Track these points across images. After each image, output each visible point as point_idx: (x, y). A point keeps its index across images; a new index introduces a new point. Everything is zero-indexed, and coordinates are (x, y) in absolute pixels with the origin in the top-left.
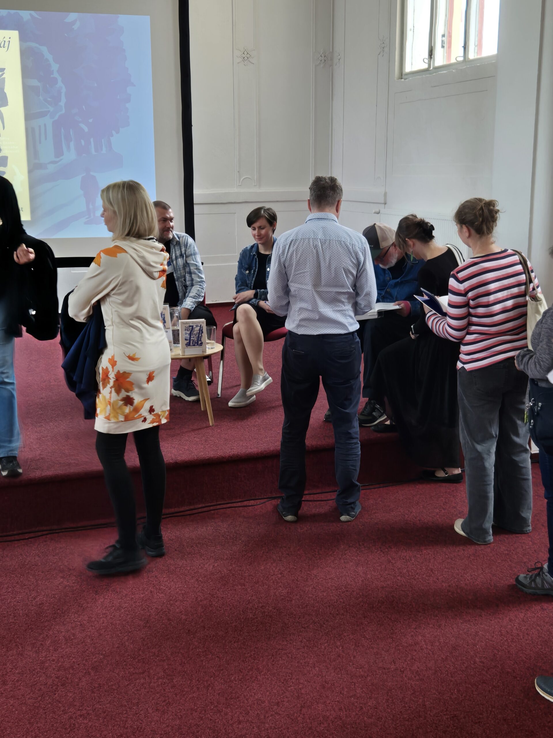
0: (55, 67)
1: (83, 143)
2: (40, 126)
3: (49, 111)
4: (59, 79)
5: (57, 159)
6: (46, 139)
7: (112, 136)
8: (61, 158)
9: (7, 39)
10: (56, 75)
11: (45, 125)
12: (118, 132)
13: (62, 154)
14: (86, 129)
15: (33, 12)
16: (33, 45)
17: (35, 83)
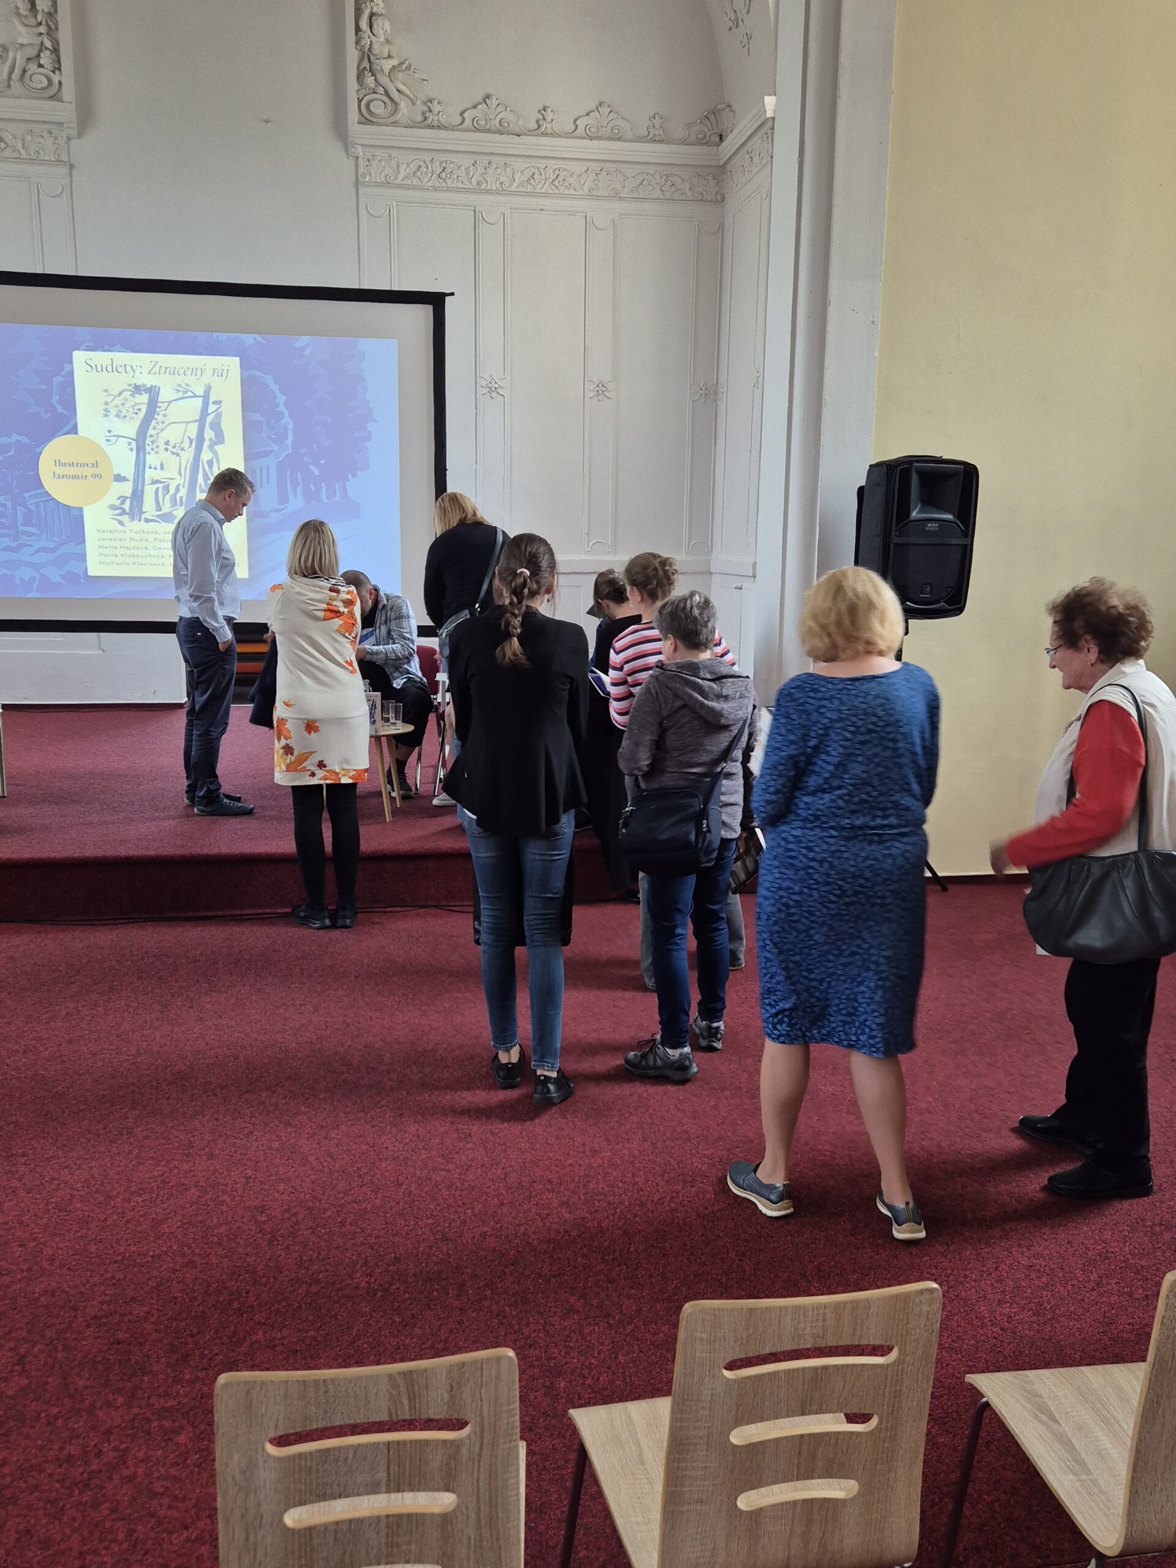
0: (281, 399)
1: (312, 487)
2: (261, 469)
4: (286, 413)
5: (281, 507)
6: (268, 482)
7: (348, 480)
8: (287, 505)
9: (225, 368)
10: (282, 408)
11: (268, 466)
12: (354, 476)
13: (288, 502)
14: (317, 473)
15: (257, 336)
16: (257, 373)
17: (257, 417)
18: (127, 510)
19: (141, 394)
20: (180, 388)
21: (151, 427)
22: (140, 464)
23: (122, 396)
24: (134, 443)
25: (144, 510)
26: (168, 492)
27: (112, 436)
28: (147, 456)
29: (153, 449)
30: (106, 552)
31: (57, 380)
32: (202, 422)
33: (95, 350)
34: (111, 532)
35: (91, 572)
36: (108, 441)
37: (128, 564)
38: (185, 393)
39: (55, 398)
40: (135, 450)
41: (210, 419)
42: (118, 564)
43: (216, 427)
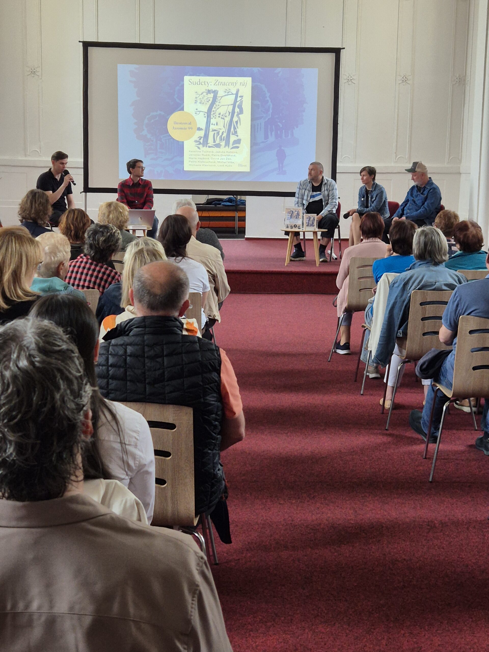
0: (268, 95)
1: (279, 132)
2: (258, 124)
3: (263, 117)
4: (270, 101)
5: (266, 141)
6: (260, 130)
7: (294, 129)
8: (268, 140)
9: (245, 82)
10: (268, 98)
11: (261, 123)
12: (297, 127)
13: (268, 138)
14: (281, 126)
15: (259, 68)
16: (259, 84)
17: (258, 102)
18: (202, 143)
19: (210, 94)
20: (226, 91)
21: (213, 108)
22: (208, 123)
23: (203, 95)
24: (206, 114)
25: (208, 142)
26: (219, 135)
27: (198, 112)
28: (211, 119)
29: (213, 117)
30: (191, 160)
31: (177, 88)
32: (234, 105)
33: (193, 75)
34: (195, 152)
35: (186, 169)
36: (196, 113)
37: (200, 165)
38: (228, 93)
39: (176, 96)
40: (206, 117)
41: (238, 103)
42: (196, 165)
43: (240, 107)
